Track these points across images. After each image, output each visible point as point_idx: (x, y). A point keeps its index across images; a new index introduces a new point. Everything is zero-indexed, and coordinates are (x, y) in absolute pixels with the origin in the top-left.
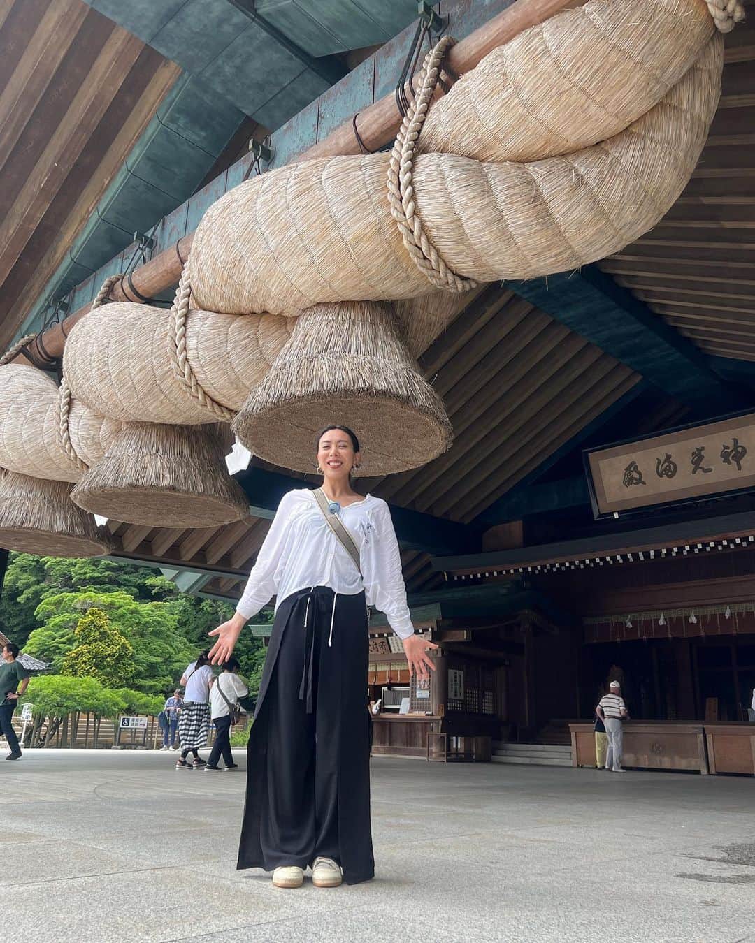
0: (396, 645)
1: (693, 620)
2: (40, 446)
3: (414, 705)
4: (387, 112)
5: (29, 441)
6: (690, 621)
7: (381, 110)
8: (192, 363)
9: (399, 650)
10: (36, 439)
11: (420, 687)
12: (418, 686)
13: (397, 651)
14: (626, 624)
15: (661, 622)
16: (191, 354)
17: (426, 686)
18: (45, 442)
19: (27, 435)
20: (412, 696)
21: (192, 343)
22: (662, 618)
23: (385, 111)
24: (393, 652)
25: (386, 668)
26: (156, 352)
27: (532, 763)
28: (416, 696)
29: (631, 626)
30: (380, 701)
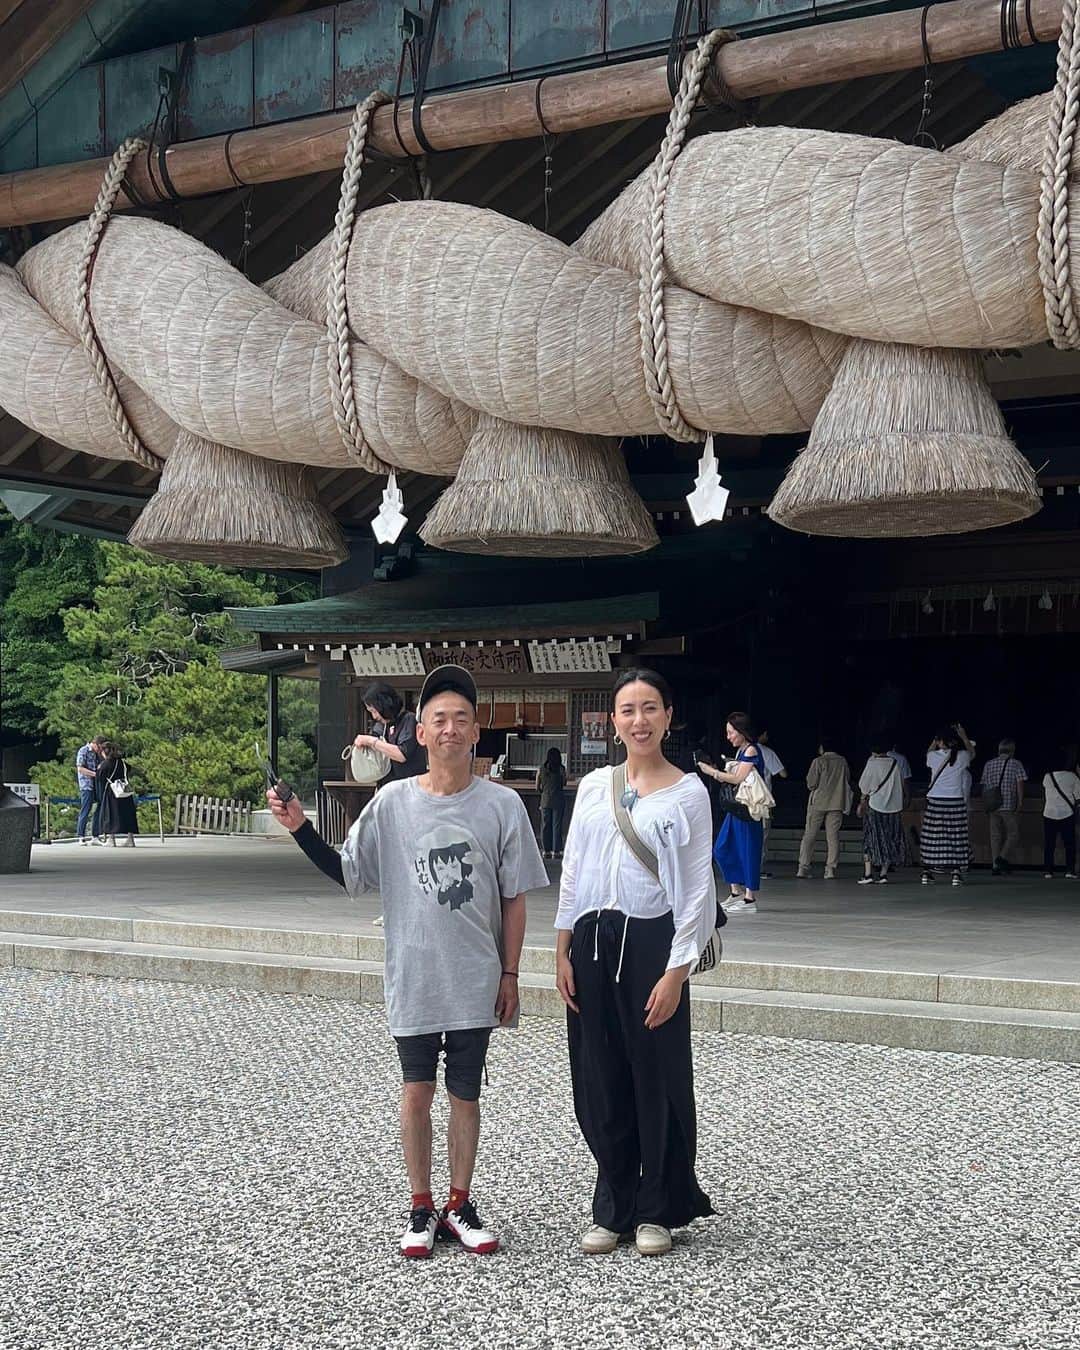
0: (543, 659)
1: (1046, 603)
2: (304, 418)
3: (575, 767)
4: (981, 31)
5: (288, 409)
6: (1041, 606)
7: (973, 25)
8: (674, 375)
9: (549, 667)
10: (299, 409)
11: (590, 735)
12: (586, 733)
13: (544, 669)
14: (921, 607)
15: (988, 605)
16: (675, 364)
17: (601, 732)
18: (314, 414)
19: (281, 399)
20: (572, 751)
21: (677, 347)
22: (990, 598)
23: (979, 28)
24: (536, 670)
25: (516, 699)
26: (620, 352)
27: (778, 858)
28: (579, 750)
29: (931, 610)
30: (502, 758)
